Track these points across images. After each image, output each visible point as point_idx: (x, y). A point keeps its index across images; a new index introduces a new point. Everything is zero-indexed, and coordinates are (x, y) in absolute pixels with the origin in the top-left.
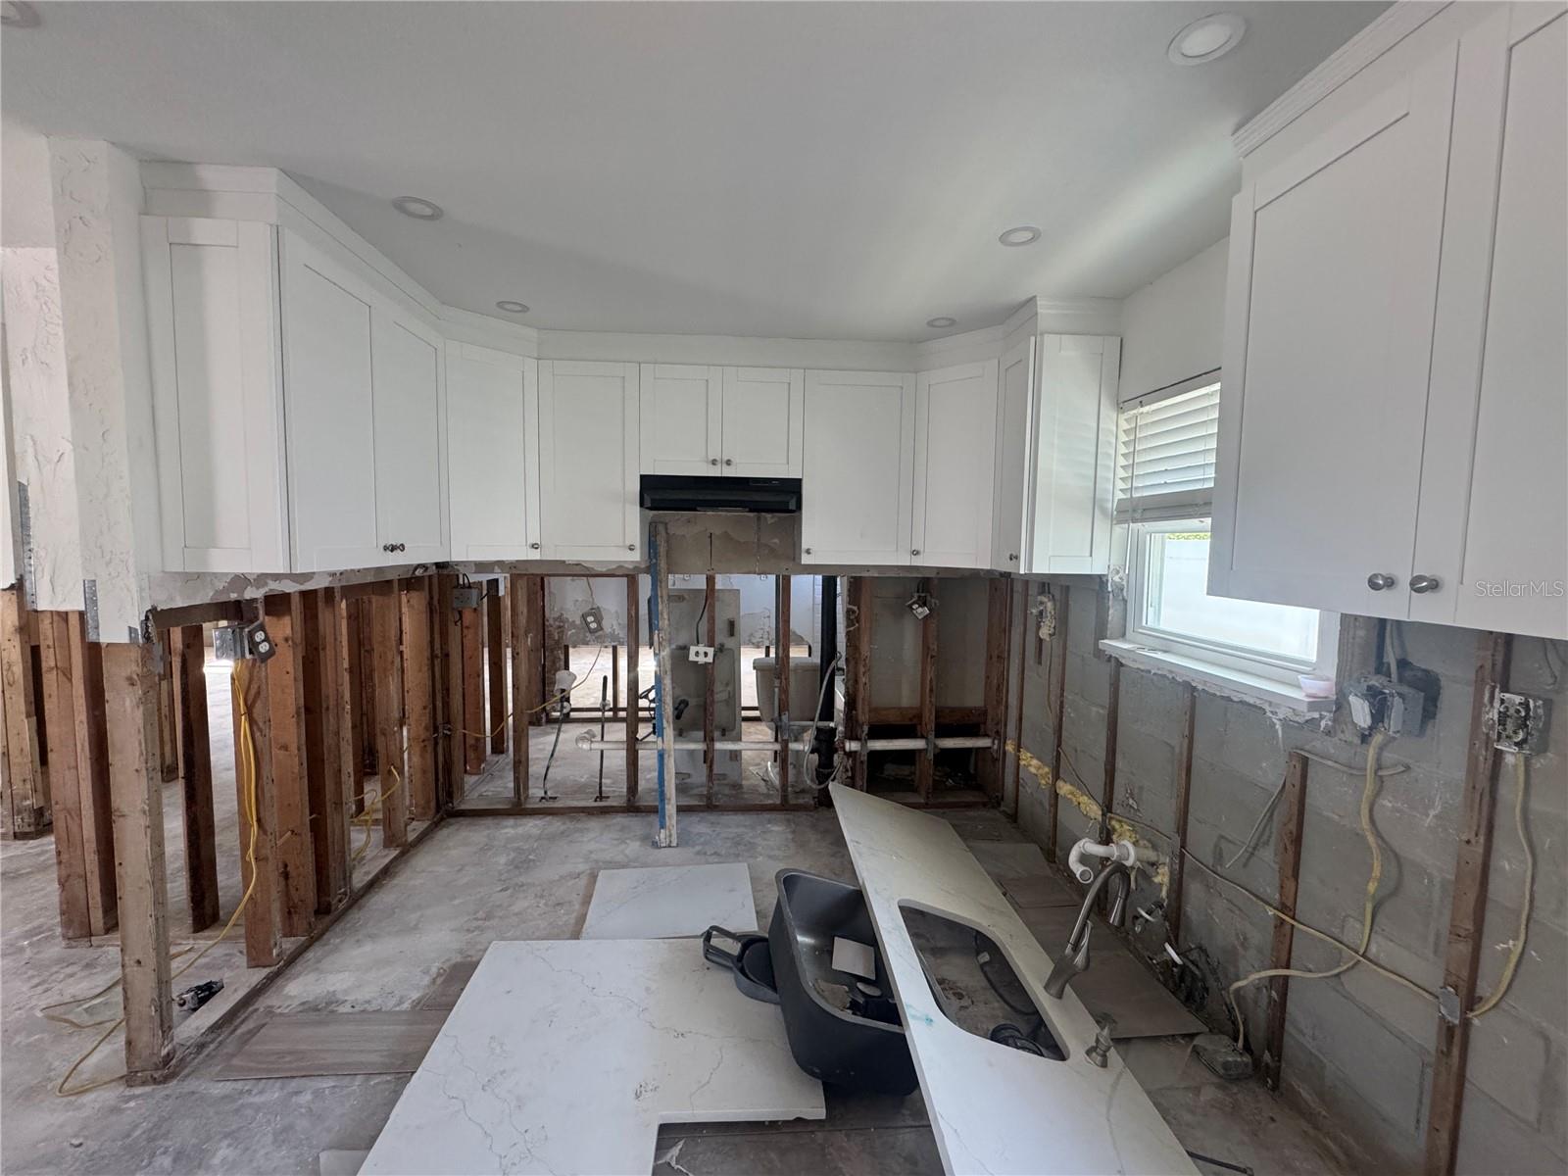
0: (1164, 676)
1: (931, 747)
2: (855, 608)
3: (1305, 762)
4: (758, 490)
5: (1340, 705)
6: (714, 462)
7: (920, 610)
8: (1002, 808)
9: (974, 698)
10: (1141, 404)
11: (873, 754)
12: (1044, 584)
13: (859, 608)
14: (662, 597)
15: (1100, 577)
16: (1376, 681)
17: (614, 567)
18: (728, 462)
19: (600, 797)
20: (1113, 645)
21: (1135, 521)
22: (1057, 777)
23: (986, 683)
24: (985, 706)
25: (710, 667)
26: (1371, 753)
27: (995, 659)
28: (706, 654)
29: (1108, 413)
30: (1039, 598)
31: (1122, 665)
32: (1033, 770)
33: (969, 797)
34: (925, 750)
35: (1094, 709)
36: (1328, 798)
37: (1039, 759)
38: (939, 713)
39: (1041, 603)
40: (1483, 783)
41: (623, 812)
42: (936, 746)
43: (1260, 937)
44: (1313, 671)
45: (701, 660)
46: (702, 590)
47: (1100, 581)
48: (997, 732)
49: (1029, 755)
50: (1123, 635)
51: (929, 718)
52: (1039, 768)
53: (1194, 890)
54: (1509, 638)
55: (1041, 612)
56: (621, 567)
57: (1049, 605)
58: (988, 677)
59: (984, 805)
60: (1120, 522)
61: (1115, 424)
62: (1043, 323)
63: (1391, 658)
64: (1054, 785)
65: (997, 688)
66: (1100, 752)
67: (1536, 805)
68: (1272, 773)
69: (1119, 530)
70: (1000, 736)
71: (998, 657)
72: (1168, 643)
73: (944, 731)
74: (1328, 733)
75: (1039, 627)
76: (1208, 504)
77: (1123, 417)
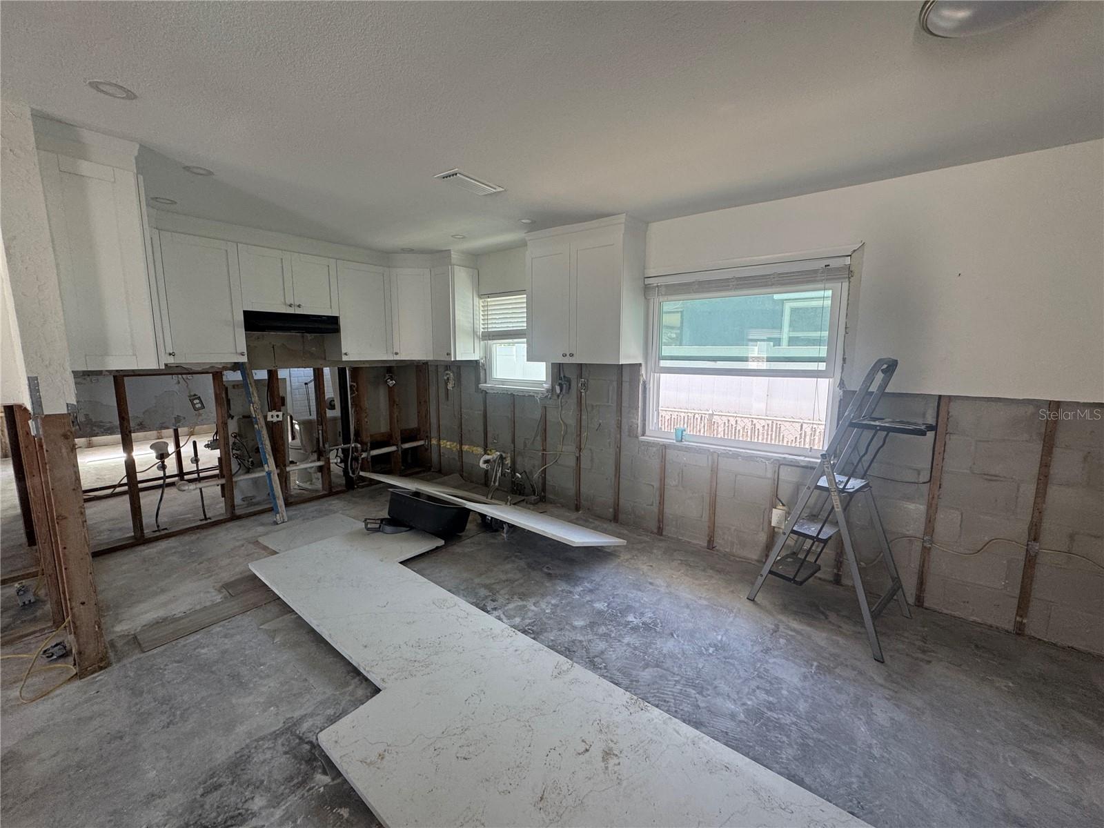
0: (504, 393)
1: (400, 449)
2: (355, 384)
3: (545, 407)
4: (316, 321)
5: (553, 389)
6: (290, 306)
7: (391, 382)
8: (433, 470)
9: (413, 424)
10: (489, 297)
11: (373, 457)
12: (447, 366)
13: (357, 384)
14: (251, 384)
15: (476, 361)
16: (560, 381)
17: (207, 367)
18: (299, 306)
19: (206, 519)
20: (482, 386)
21: (490, 340)
22: (461, 444)
23: (418, 416)
24: (419, 426)
25: (280, 423)
26: (560, 400)
27: (422, 403)
28: (278, 416)
29: (476, 299)
30: (447, 372)
31: (487, 393)
32: (449, 447)
33: (417, 470)
34: (397, 451)
35: (476, 412)
36: (552, 416)
37: (450, 441)
38: (402, 432)
39: (447, 374)
40: (579, 401)
41: (228, 521)
42: (402, 448)
43: (537, 462)
44: (545, 382)
45: (275, 419)
46: (265, 380)
47: (477, 362)
48: (427, 437)
49: (445, 441)
50: (485, 382)
51: (398, 435)
52: (450, 445)
53: (519, 460)
54: (581, 364)
55: (448, 379)
56: (212, 367)
57: (451, 374)
58: (419, 412)
59: (424, 471)
60: (483, 340)
61: (479, 303)
62: (453, 261)
63: (562, 376)
64: (461, 448)
65: (424, 416)
66: (481, 428)
67: (587, 403)
68: (537, 415)
69: (482, 342)
70: (428, 438)
71: (422, 402)
72: (503, 382)
73: (404, 441)
74: (550, 398)
75: (446, 384)
76: (525, 334)
77: (481, 301)
